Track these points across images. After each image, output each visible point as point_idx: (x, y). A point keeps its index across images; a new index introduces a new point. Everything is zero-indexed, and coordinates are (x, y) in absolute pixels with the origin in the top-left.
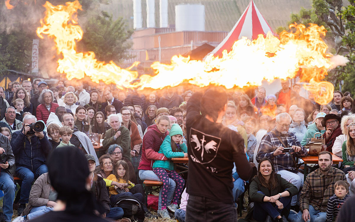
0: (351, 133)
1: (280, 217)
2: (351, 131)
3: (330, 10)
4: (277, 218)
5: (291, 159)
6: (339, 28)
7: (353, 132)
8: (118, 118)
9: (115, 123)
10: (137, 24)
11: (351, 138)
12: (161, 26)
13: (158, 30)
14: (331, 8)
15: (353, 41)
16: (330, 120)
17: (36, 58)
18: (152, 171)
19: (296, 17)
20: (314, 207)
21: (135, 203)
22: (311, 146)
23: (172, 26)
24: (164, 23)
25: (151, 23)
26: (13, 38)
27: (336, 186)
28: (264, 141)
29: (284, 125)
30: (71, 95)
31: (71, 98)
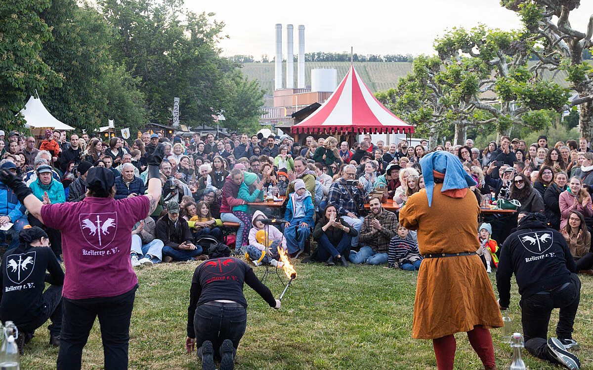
0: (409, 184)
1: (339, 256)
2: (410, 182)
3: (430, 75)
4: (337, 257)
5: (354, 205)
6: (437, 90)
7: (411, 183)
8: (207, 167)
9: (204, 172)
10: (278, 85)
11: (409, 188)
12: (299, 88)
13: (295, 90)
14: (431, 74)
15: (449, 102)
16: (394, 171)
17: (177, 114)
18: (232, 214)
19: (403, 80)
20: (373, 249)
21: (213, 242)
22: (374, 195)
23: (309, 88)
24: (301, 85)
25: (290, 85)
26: (157, 96)
27: (399, 227)
28: (333, 188)
29: (350, 174)
30: (178, 146)
31: (178, 149)
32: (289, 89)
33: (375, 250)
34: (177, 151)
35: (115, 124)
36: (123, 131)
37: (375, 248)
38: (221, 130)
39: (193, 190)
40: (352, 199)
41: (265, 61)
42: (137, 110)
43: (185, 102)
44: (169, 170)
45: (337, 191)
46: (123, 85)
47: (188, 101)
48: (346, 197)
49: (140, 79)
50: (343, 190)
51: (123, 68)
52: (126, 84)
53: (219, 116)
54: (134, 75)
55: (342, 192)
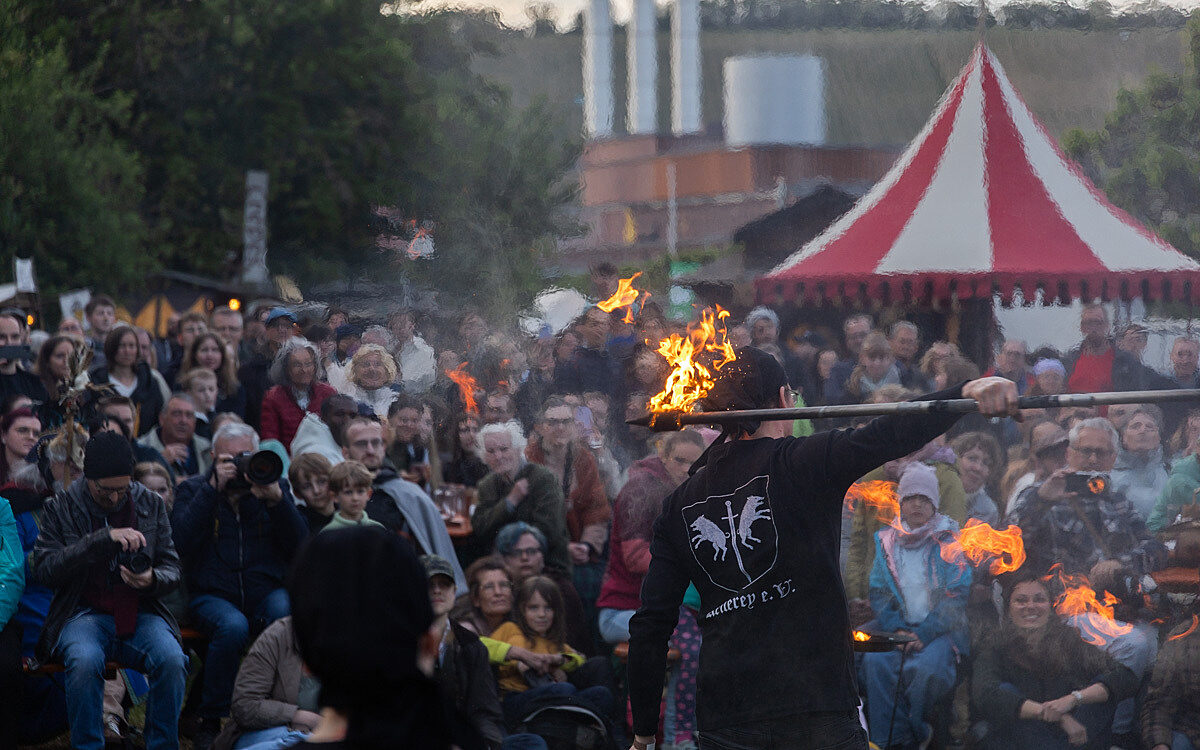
10: (596, 119)
12: (676, 132)
13: (664, 139)
17: (258, 234)
21: (586, 721)
25: (641, 117)
26: (182, 168)
32: (638, 137)
34: (371, 374)
35: (39, 273)
36: (67, 303)
39: (457, 525)
40: (1098, 551)
41: (544, 27)
42: (114, 221)
43: (288, 187)
44: (371, 448)
46: (61, 123)
47: (300, 186)
48: (1077, 543)
49: (122, 101)
51: (58, 57)
52: (73, 120)
54: (103, 87)
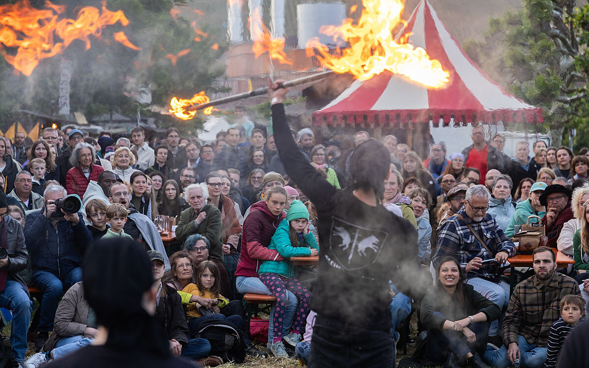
0: (588, 215)
1: (470, 355)
4: (465, 357)
8: (202, 190)
9: (196, 200)
11: (587, 223)
14: (556, 10)
16: (553, 196)
17: (65, 92)
18: (257, 279)
19: (497, 22)
20: (526, 339)
21: (230, 332)
22: (522, 238)
27: (563, 305)
28: (445, 232)
29: (478, 208)
30: (124, 153)
31: (124, 158)
33: (531, 341)
34: (123, 161)
37: (531, 338)
38: (145, 121)
39: (166, 235)
40: (483, 250)
44: (123, 198)
45: (453, 239)
48: (473, 248)
50: (466, 236)
53: (143, 94)
55: (465, 240)
